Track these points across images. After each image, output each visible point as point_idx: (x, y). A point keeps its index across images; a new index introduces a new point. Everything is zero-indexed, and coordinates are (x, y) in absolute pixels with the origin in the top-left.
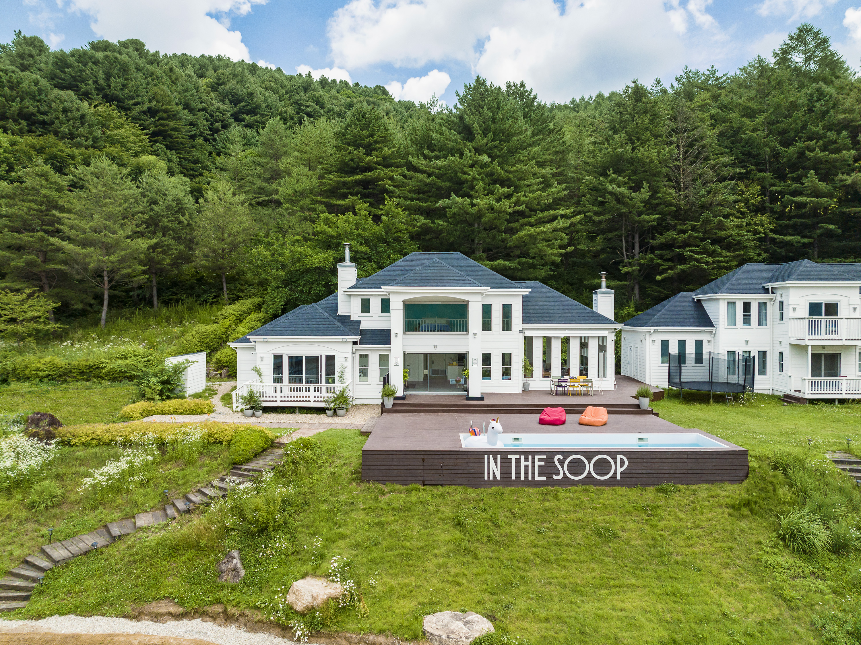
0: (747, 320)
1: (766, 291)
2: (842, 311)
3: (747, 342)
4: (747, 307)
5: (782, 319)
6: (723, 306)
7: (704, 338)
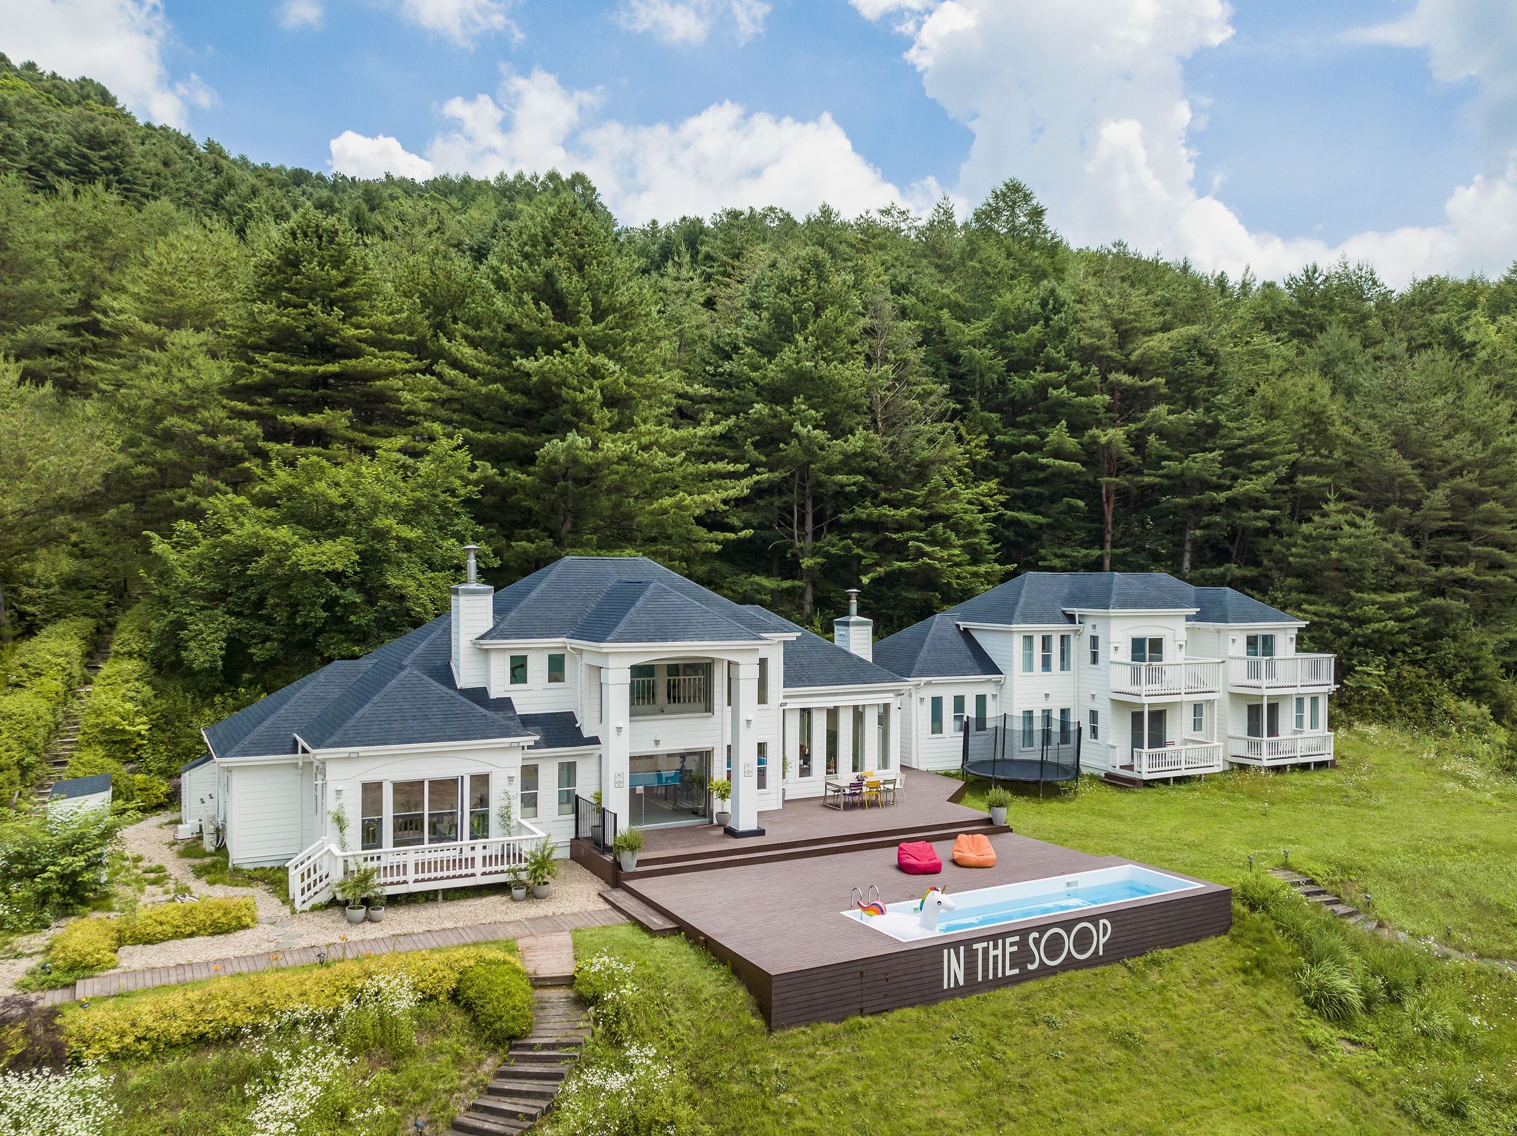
0: (1046, 664)
1: (1071, 618)
2: (1169, 652)
3: (1047, 695)
4: (1046, 641)
5: (1095, 659)
6: (1018, 642)
7: (988, 690)
